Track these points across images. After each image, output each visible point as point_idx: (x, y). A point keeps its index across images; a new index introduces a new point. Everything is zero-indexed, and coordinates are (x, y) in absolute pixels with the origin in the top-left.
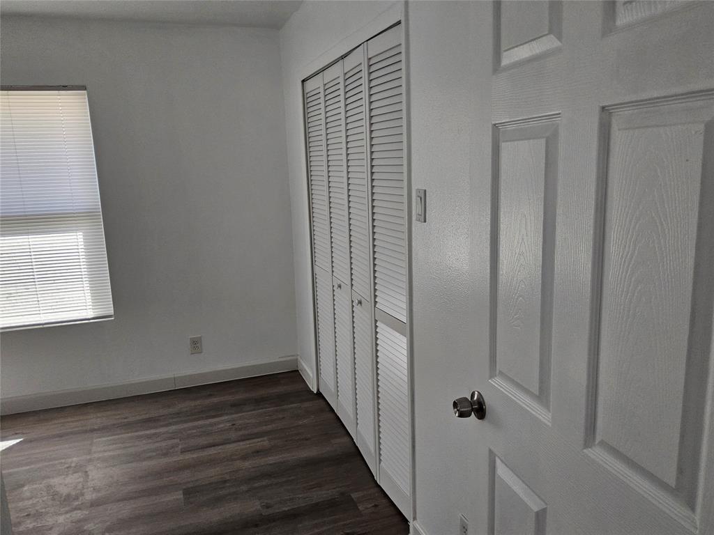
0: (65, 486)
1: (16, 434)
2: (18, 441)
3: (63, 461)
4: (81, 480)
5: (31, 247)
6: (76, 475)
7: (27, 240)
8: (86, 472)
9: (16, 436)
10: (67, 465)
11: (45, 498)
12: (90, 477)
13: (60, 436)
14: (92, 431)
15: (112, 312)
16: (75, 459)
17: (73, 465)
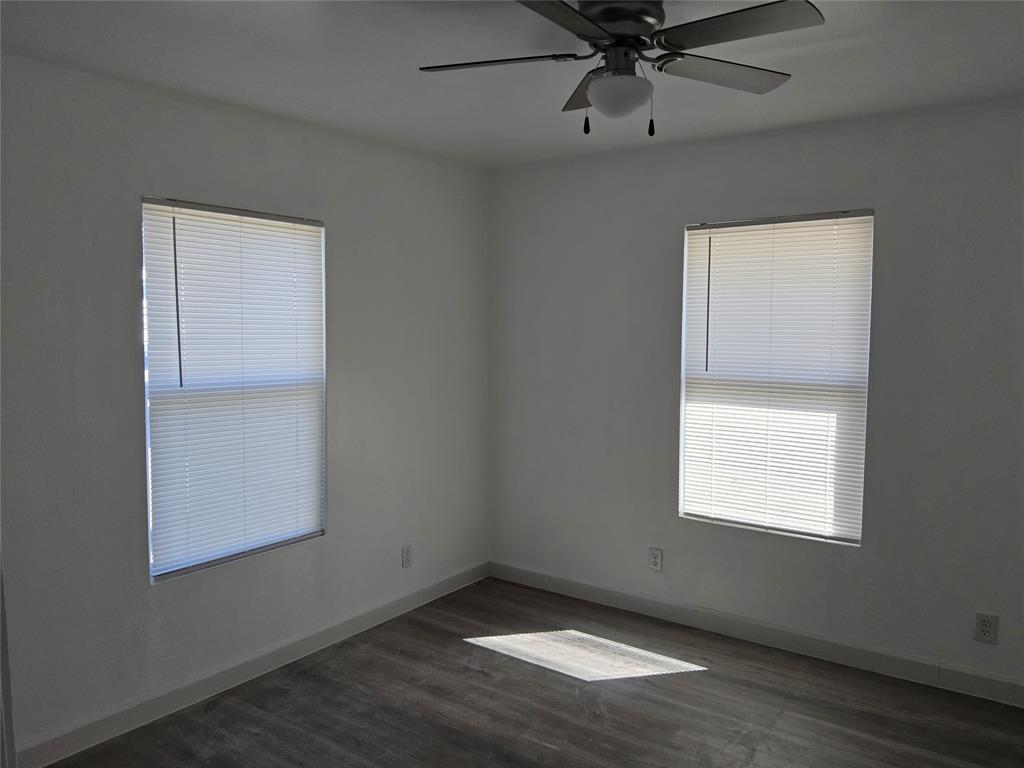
0: (722, 754)
1: (705, 659)
2: (701, 668)
3: (735, 720)
4: (743, 757)
5: (770, 423)
6: (740, 747)
7: (765, 414)
8: (754, 750)
9: (702, 661)
10: (737, 729)
11: (692, 758)
12: (756, 760)
13: (749, 685)
14: (790, 697)
15: (858, 535)
16: (750, 725)
17: (745, 732)
